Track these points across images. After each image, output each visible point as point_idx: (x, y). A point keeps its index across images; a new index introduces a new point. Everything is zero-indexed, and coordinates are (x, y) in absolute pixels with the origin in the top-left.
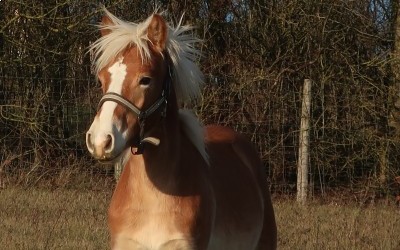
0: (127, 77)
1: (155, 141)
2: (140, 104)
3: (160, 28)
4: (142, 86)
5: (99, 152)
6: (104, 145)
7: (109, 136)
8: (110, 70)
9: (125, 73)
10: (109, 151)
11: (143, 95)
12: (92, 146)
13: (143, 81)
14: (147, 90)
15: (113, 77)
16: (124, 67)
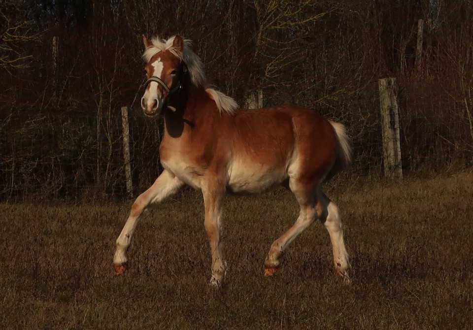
0: (163, 69)
1: (174, 109)
2: (170, 85)
3: (180, 43)
4: (172, 75)
5: (149, 109)
6: (152, 105)
7: (156, 100)
8: (153, 64)
9: (162, 67)
10: (155, 109)
11: (171, 80)
12: (145, 106)
13: (173, 72)
14: (174, 77)
15: (155, 68)
16: (161, 63)
